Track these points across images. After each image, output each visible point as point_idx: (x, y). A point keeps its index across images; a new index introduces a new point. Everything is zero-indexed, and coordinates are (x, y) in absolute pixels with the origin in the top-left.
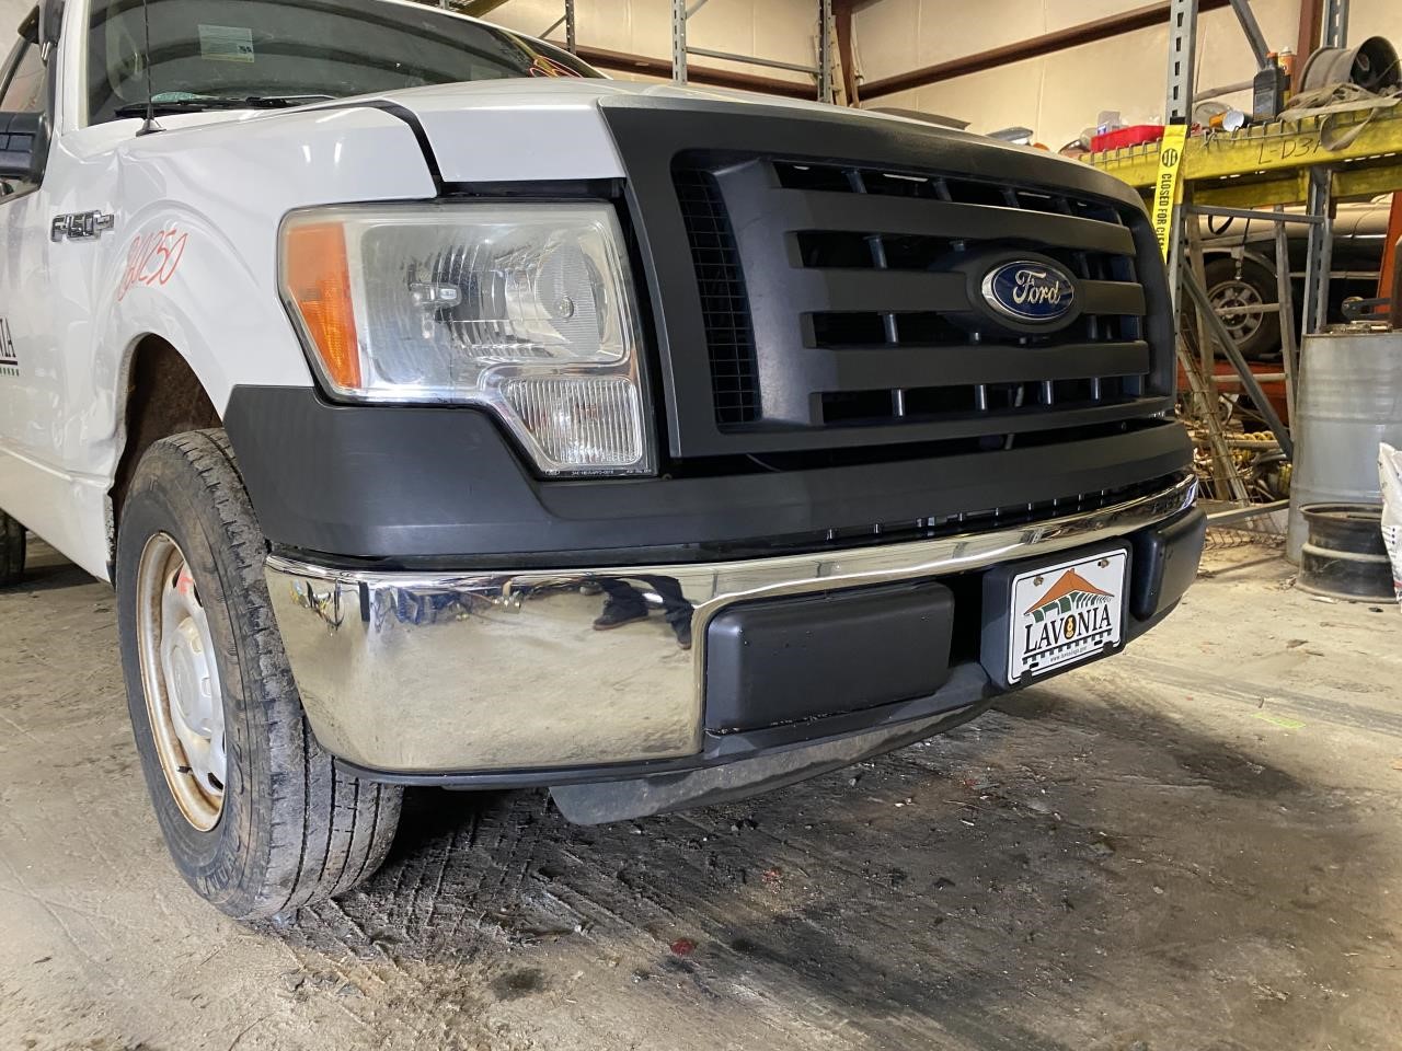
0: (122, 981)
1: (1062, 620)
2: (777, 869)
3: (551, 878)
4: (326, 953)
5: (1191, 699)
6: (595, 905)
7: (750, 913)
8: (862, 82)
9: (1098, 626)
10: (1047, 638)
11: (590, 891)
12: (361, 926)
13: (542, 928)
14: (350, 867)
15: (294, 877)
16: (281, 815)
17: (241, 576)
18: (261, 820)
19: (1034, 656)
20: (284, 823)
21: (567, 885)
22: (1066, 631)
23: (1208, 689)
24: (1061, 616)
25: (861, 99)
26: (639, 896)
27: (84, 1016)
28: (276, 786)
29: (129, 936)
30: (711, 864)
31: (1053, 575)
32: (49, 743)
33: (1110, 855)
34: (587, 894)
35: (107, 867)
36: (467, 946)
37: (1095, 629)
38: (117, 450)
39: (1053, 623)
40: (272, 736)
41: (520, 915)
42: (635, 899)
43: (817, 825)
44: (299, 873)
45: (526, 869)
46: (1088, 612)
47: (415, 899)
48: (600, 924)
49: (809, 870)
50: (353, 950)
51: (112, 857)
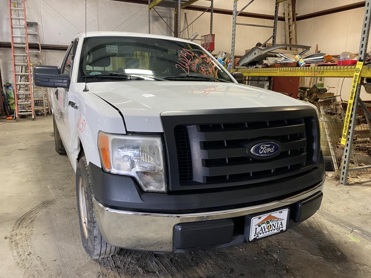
0: (67, 268)
1: (267, 226)
2: (206, 264)
3: (156, 257)
4: (106, 269)
5: (333, 227)
6: (163, 267)
7: (195, 275)
8: (298, 16)
9: (278, 226)
10: (262, 230)
11: (163, 262)
12: (114, 263)
13: (150, 271)
14: (111, 253)
15: (99, 254)
16: (96, 244)
17: (91, 196)
18: (92, 244)
19: (258, 235)
20: (97, 245)
21: (159, 260)
22: (268, 228)
23: (339, 224)
24: (267, 225)
25: (297, 20)
26: (173, 266)
27: (59, 276)
28: (95, 238)
29: (71, 257)
30: (191, 260)
31: (264, 217)
32: (67, 202)
33: (286, 274)
34: (162, 263)
35: (71, 238)
36: (134, 272)
37: (277, 227)
38: (79, 151)
39: (264, 227)
40: (95, 229)
41: (147, 266)
42: (172, 266)
43: (219, 253)
44: (100, 254)
45: (152, 254)
46: (275, 223)
47: (127, 258)
48: (162, 272)
49: (212, 265)
50: (112, 269)
51: (73, 236)
